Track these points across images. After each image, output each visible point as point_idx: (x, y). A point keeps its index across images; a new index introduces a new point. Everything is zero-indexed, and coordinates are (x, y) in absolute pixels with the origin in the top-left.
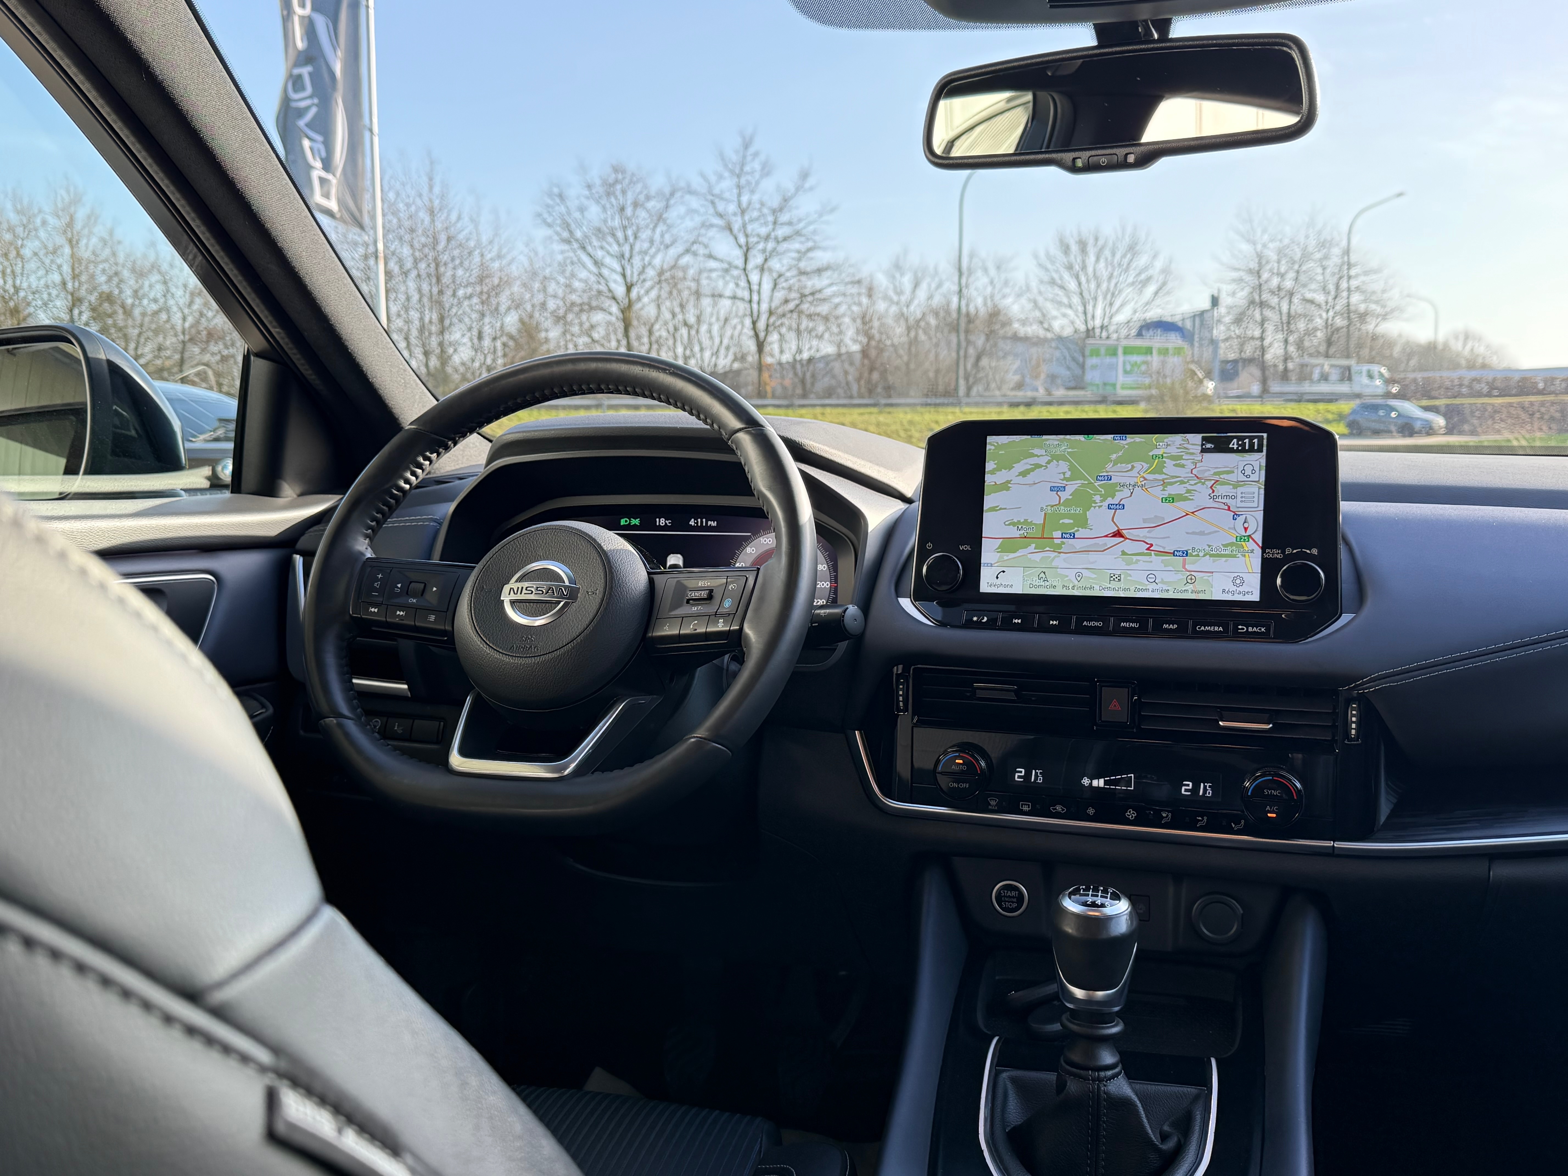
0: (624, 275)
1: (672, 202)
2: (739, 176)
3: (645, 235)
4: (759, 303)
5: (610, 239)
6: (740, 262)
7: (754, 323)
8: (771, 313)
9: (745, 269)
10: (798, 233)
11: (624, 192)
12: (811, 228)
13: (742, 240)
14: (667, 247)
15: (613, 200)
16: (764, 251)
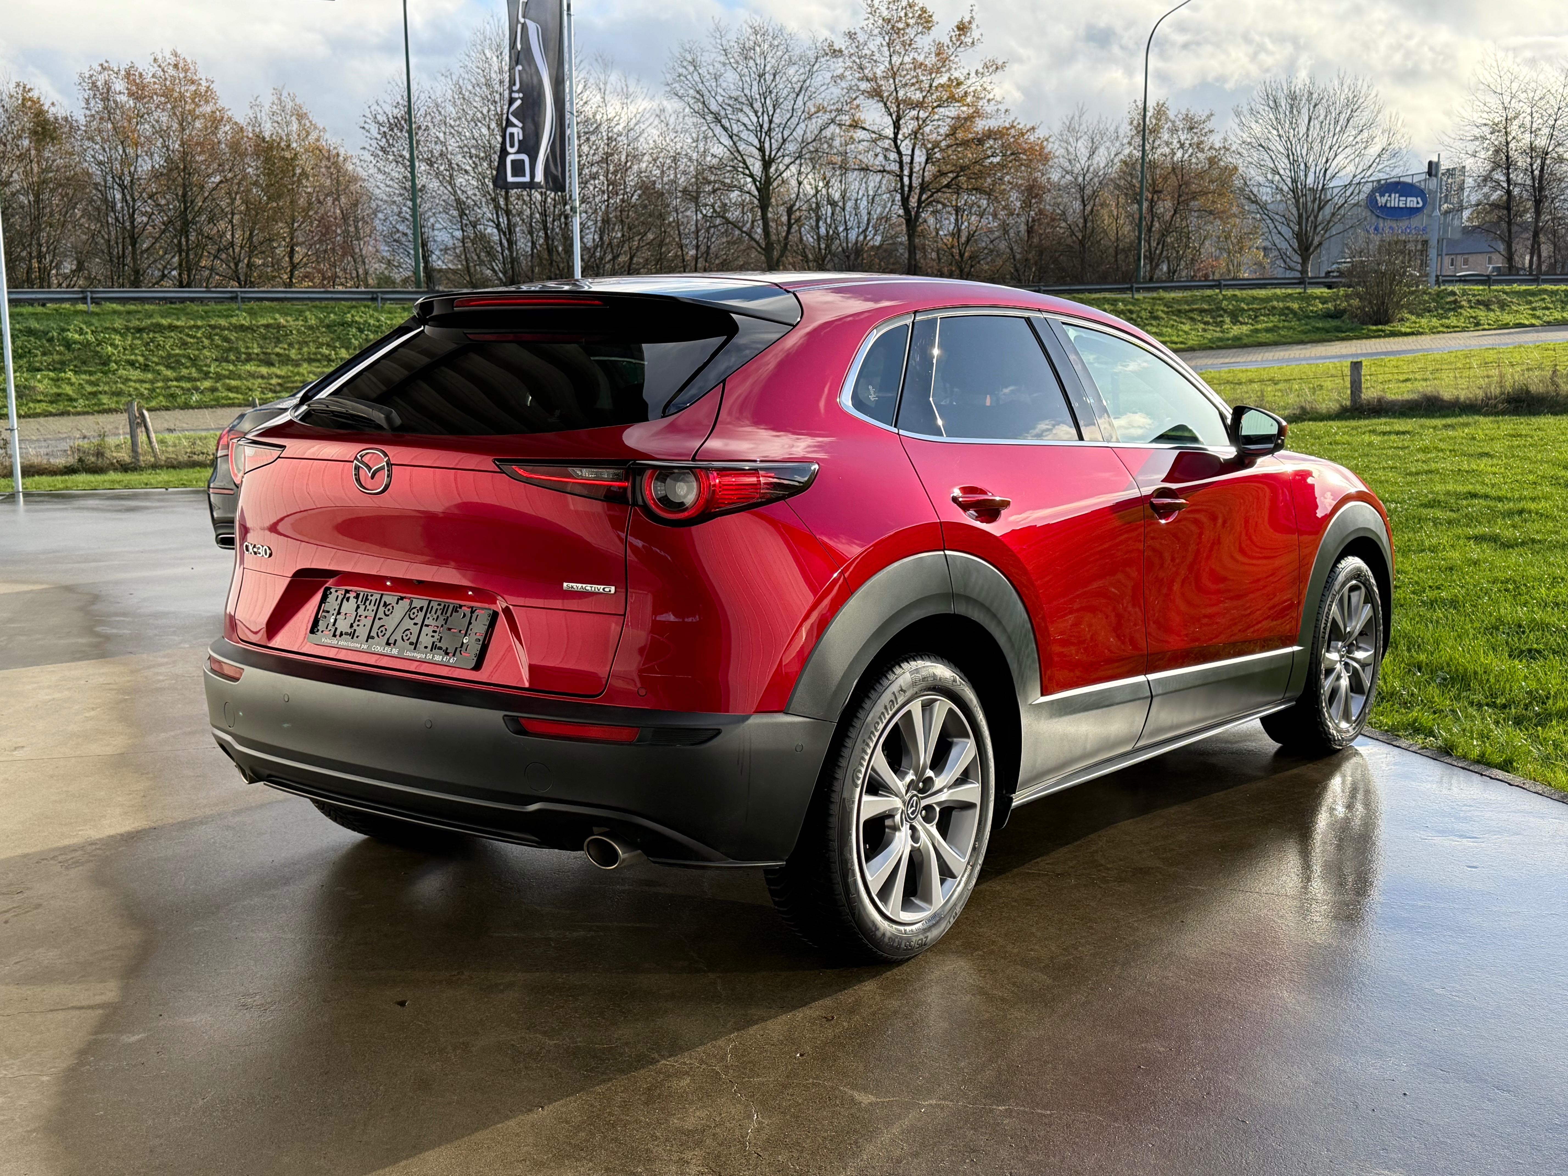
0: (762, 150)
1: (816, 66)
3: (787, 104)
4: (910, 177)
6: (889, 132)
7: (905, 200)
8: (924, 188)
9: (895, 140)
13: (894, 108)
14: (810, 116)
16: (917, 118)
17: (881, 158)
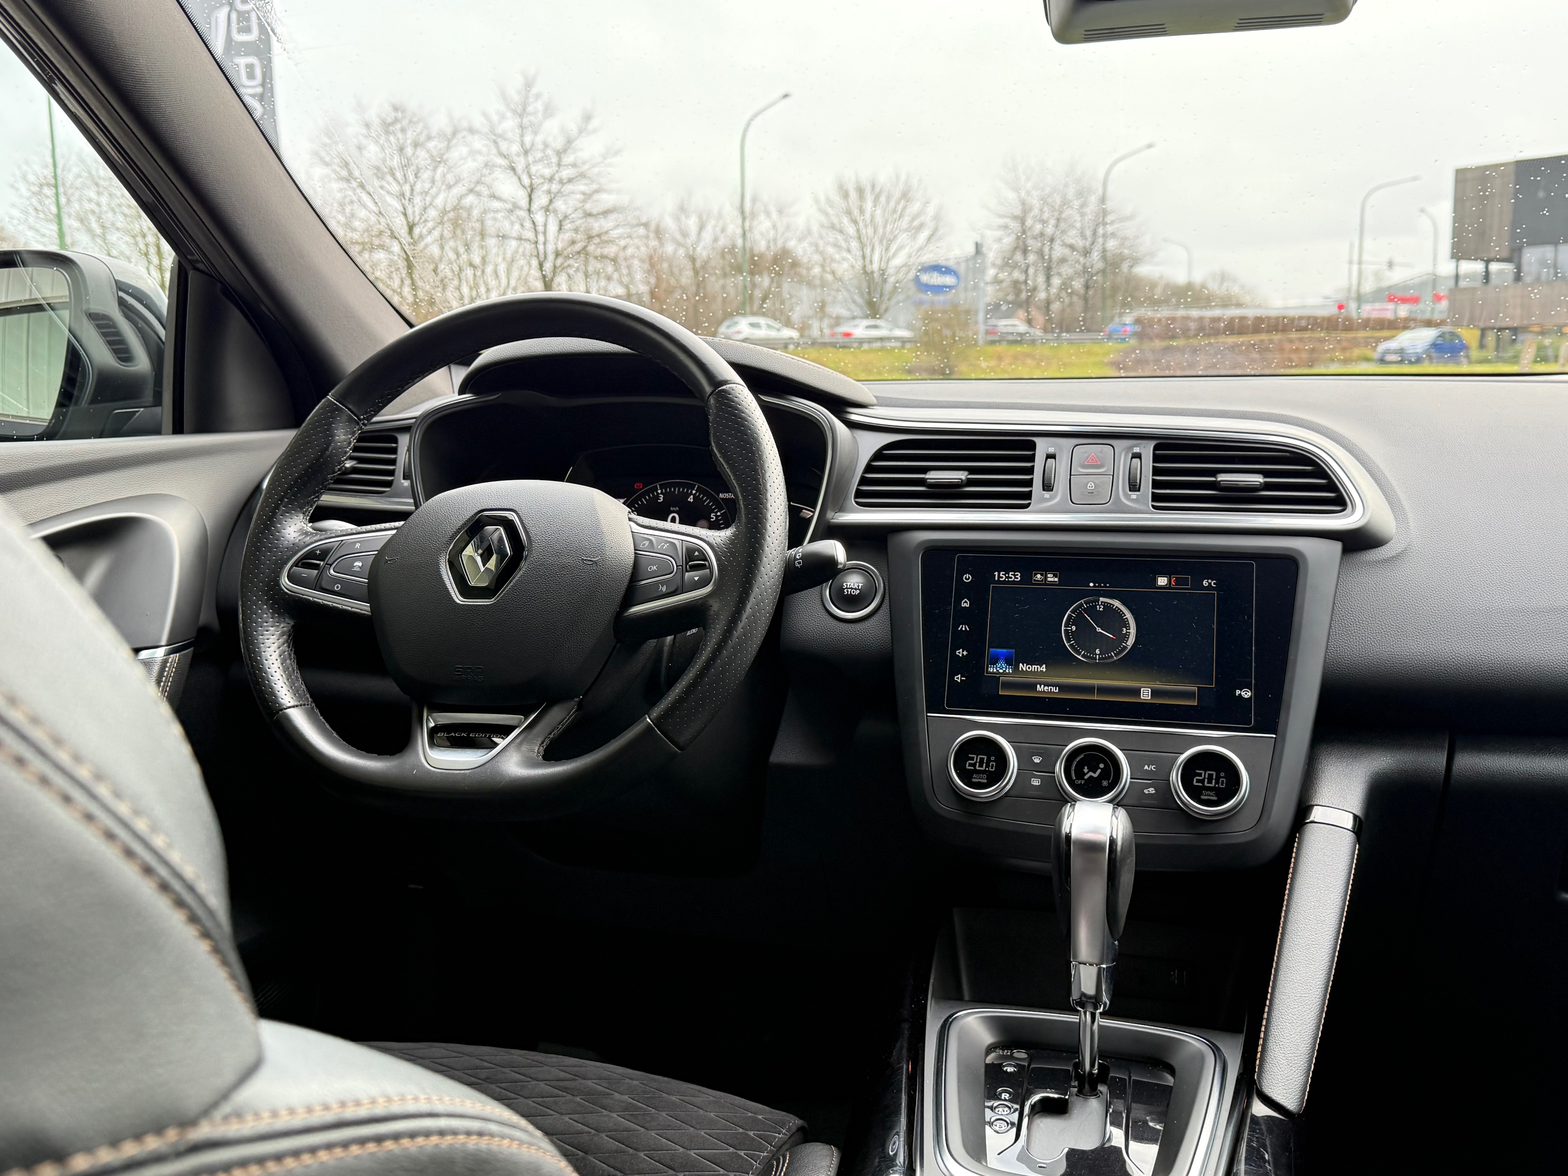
0: (405, 214)
1: (454, 142)
2: (521, 116)
3: (426, 175)
4: (545, 244)
5: (389, 178)
6: (524, 203)
7: (541, 265)
8: (557, 254)
9: (529, 210)
10: (582, 175)
11: (403, 130)
12: (596, 170)
13: (526, 181)
14: (449, 187)
15: (392, 139)
16: (549, 192)
17: (517, 227)
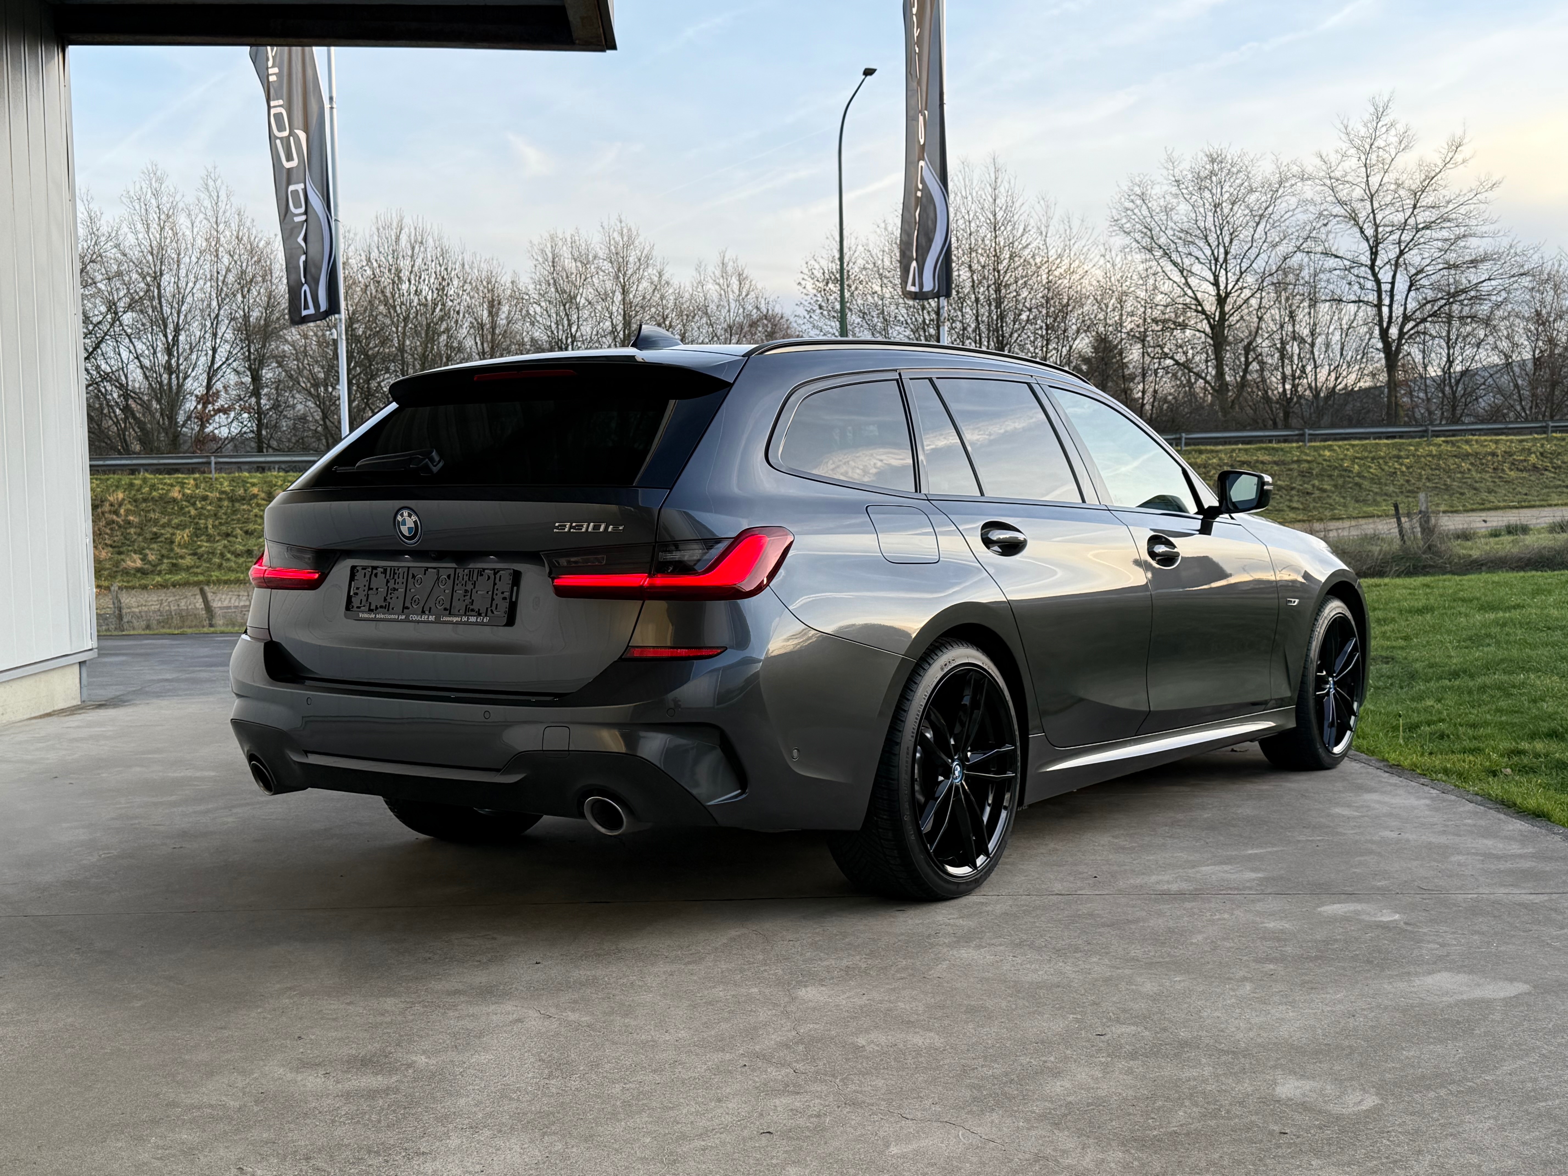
0: (1216, 284)
1: (1280, 191)
3: (1245, 234)
4: (1390, 306)
6: (1366, 259)
9: (1372, 267)
10: (1445, 218)
12: (1463, 210)
13: (1369, 232)
14: (1275, 246)
15: (1207, 194)
17: (1356, 287)
